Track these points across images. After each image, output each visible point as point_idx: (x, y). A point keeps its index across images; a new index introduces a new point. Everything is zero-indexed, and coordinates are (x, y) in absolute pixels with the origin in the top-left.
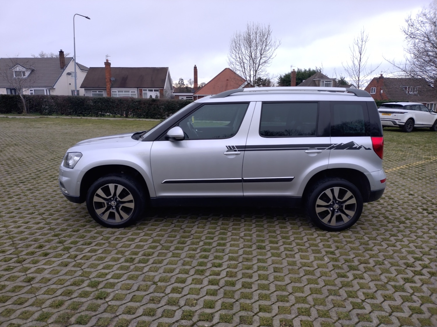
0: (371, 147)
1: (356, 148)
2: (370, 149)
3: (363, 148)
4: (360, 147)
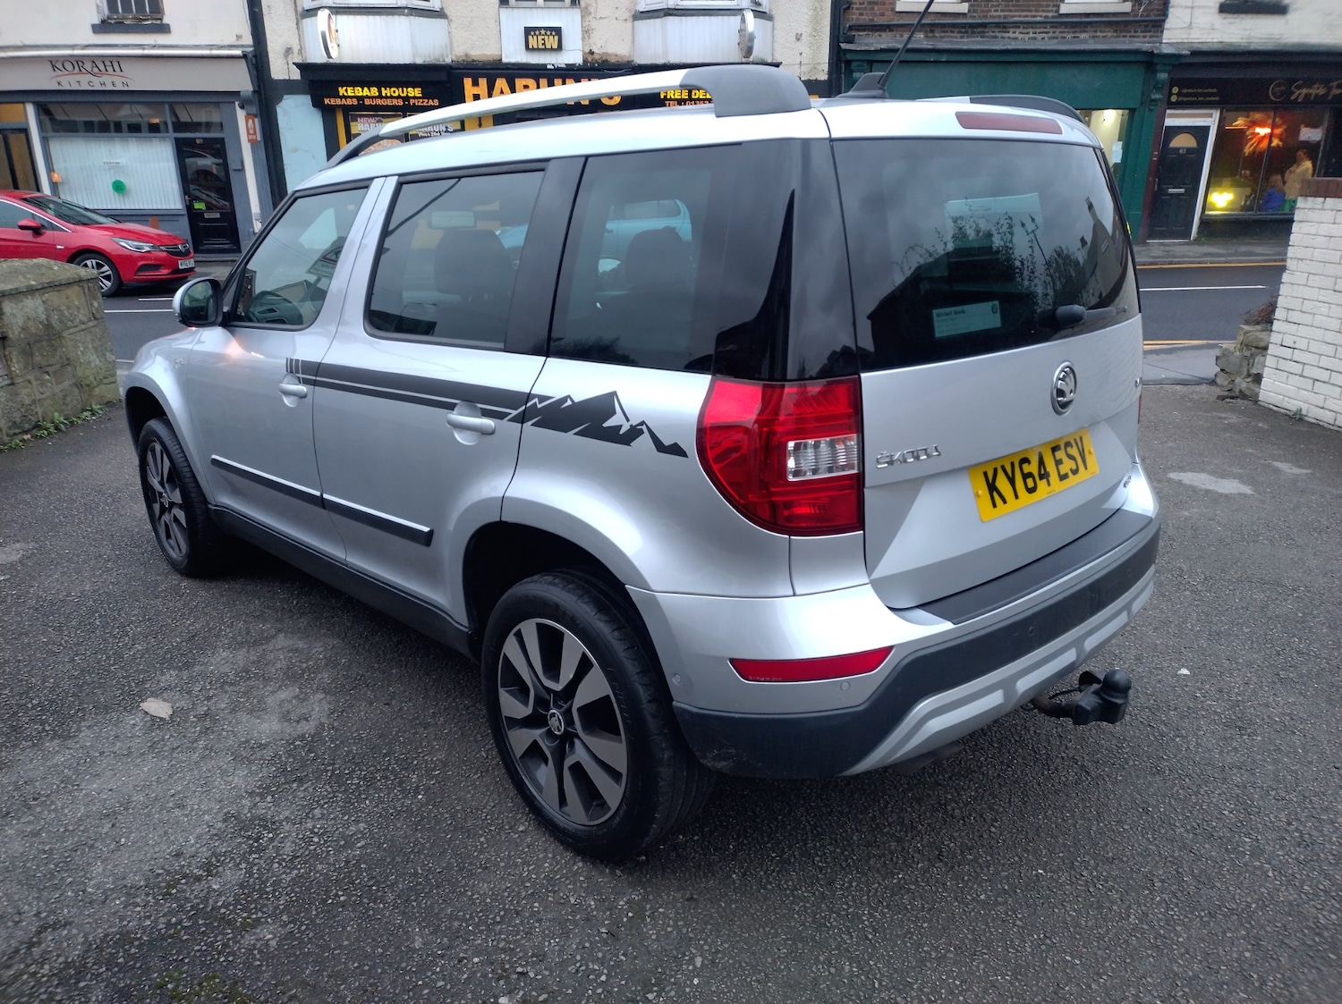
0: (690, 444)
1: (613, 436)
2: (683, 453)
3: (646, 437)
4: (635, 432)
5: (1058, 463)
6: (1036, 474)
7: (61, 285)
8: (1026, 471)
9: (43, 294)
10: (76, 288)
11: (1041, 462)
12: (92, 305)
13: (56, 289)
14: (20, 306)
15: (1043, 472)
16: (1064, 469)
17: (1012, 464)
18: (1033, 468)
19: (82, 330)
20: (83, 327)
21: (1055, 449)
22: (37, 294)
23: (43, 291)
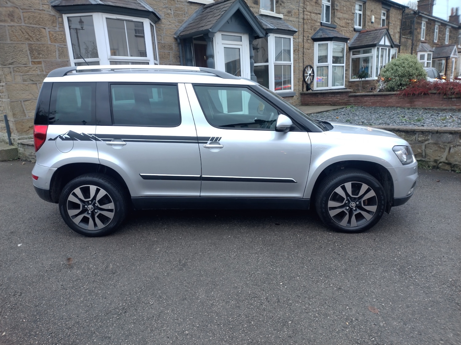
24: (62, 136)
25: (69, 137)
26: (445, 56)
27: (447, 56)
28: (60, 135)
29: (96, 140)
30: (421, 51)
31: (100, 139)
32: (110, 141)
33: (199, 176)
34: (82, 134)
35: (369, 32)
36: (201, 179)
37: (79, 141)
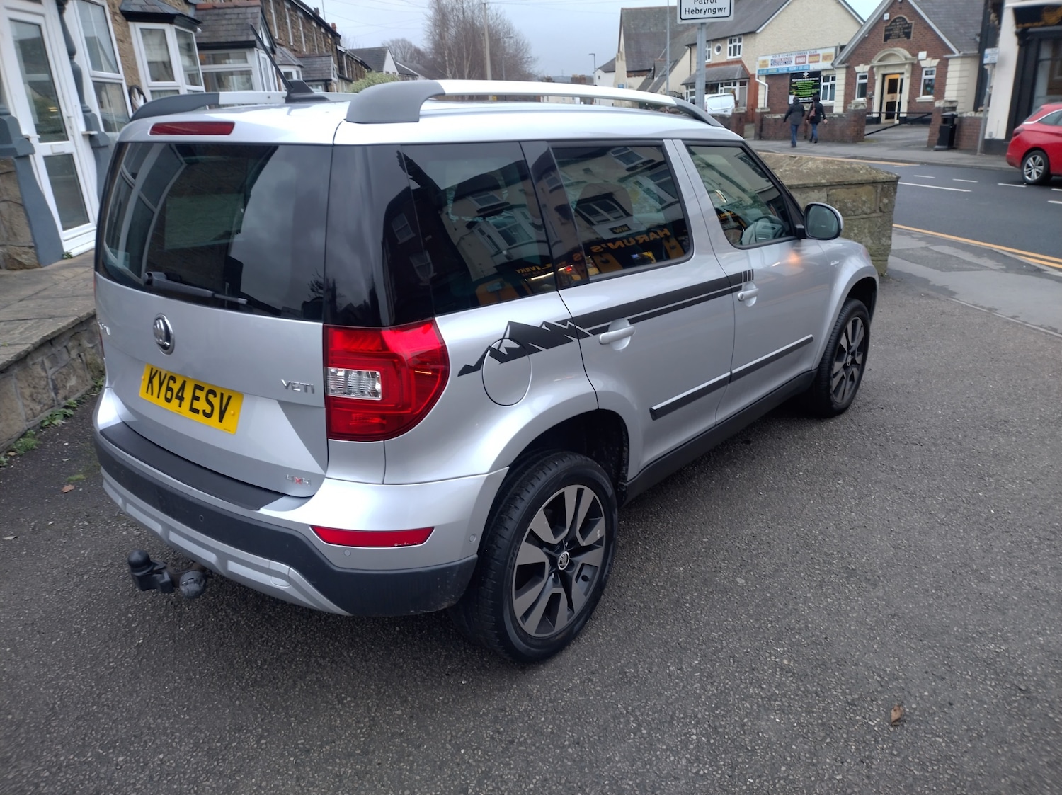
5: (195, 398)
6: (175, 392)
7: (851, 184)
8: (170, 386)
9: (830, 190)
10: (869, 188)
11: (182, 388)
12: (881, 201)
13: (845, 186)
14: (804, 196)
15: (180, 394)
16: (196, 405)
17: (166, 375)
18: (176, 387)
19: (863, 219)
20: (865, 216)
21: (197, 387)
22: (825, 189)
23: (831, 187)
24: (495, 346)
25: (518, 346)
26: (321, 78)
27: (325, 78)
28: (490, 347)
29: (580, 335)
30: (284, 63)
31: (585, 331)
32: (605, 329)
33: (728, 374)
34: (544, 327)
35: (220, 8)
36: (731, 378)
37: (545, 353)
